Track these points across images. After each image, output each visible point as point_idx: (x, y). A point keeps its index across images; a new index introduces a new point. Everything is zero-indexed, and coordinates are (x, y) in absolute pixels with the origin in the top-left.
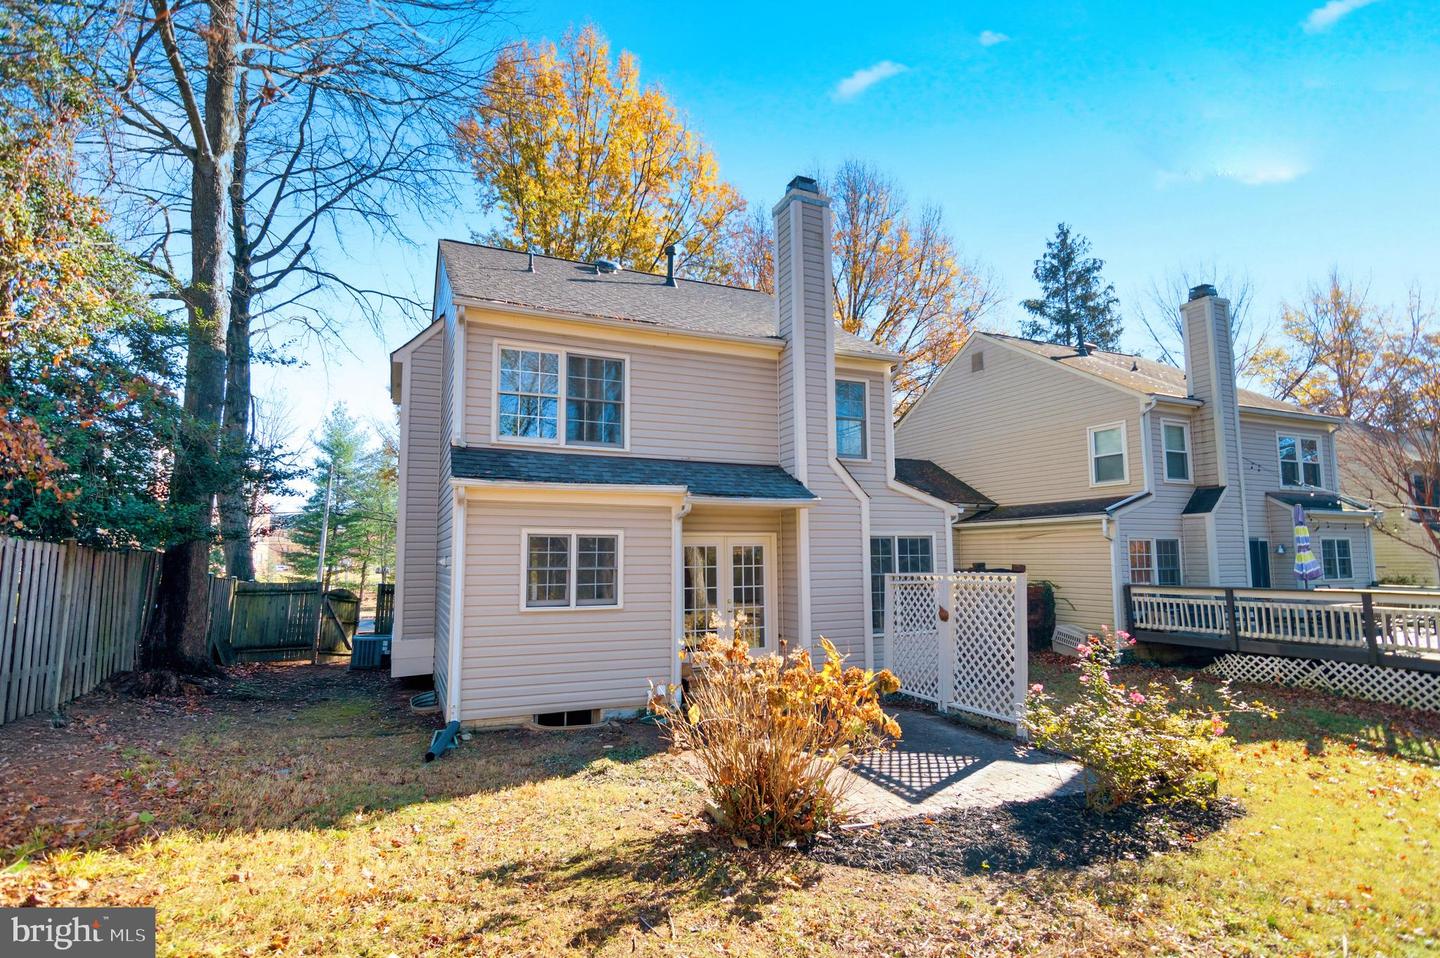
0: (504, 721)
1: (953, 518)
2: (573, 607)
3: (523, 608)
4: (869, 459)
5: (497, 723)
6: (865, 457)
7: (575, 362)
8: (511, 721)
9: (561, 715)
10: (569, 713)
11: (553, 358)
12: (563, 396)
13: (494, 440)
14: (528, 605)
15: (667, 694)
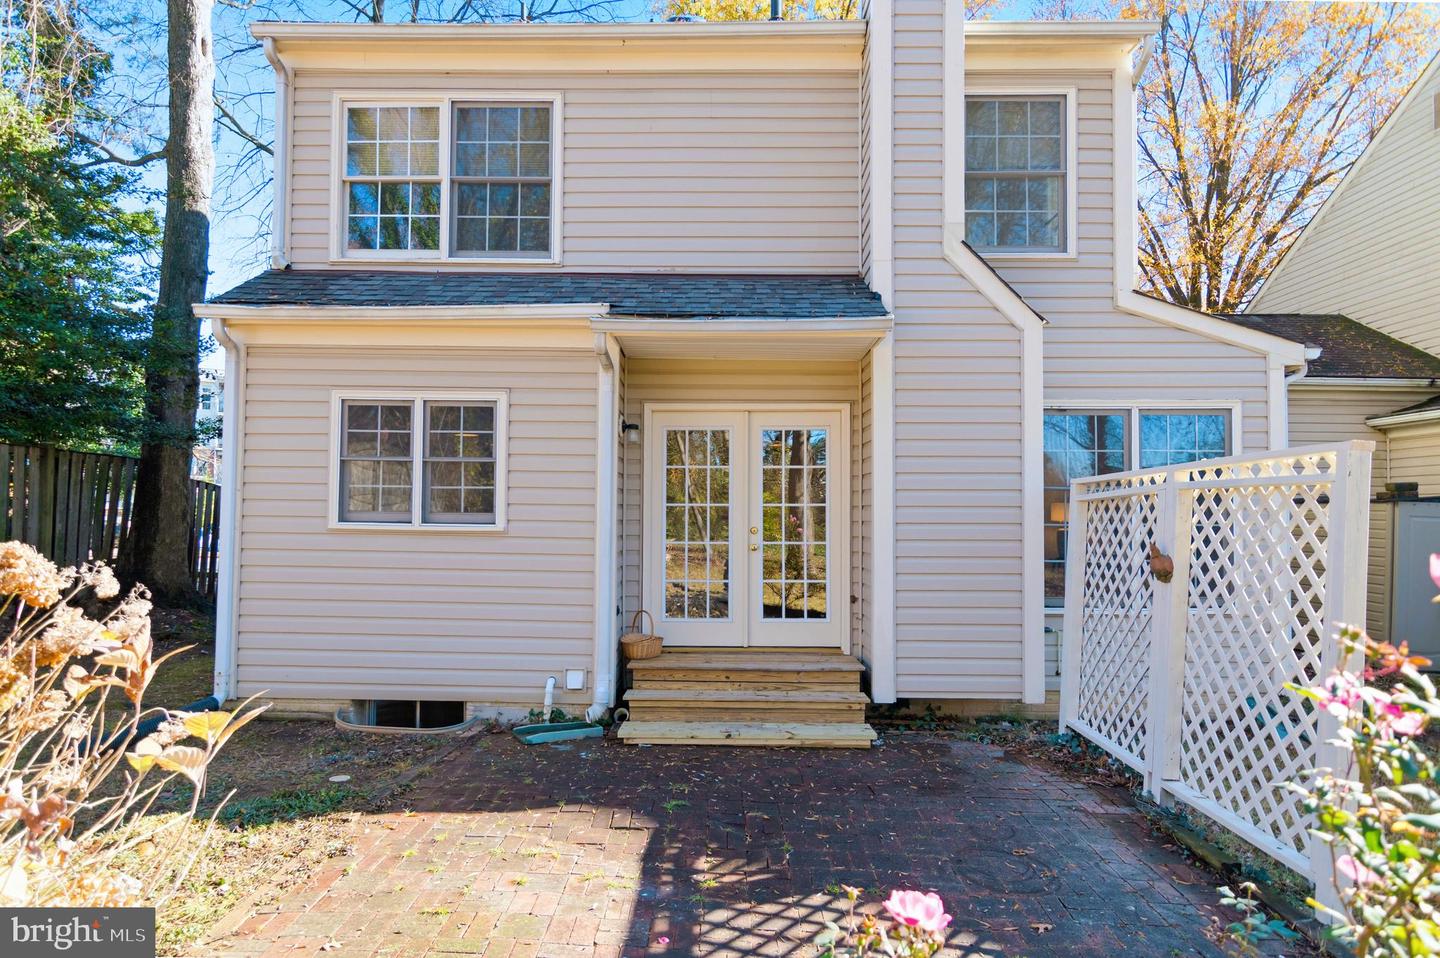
0: (305, 706)
1: (1289, 371)
2: (417, 524)
3: (333, 522)
4: (1072, 251)
5: (295, 706)
6: (1065, 250)
7: (464, 115)
8: (315, 706)
9: (411, 705)
10: (424, 704)
11: (430, 112)
12: (444, 175)
13: (334, 256)
14: (342, 519)
15: (587, 688)
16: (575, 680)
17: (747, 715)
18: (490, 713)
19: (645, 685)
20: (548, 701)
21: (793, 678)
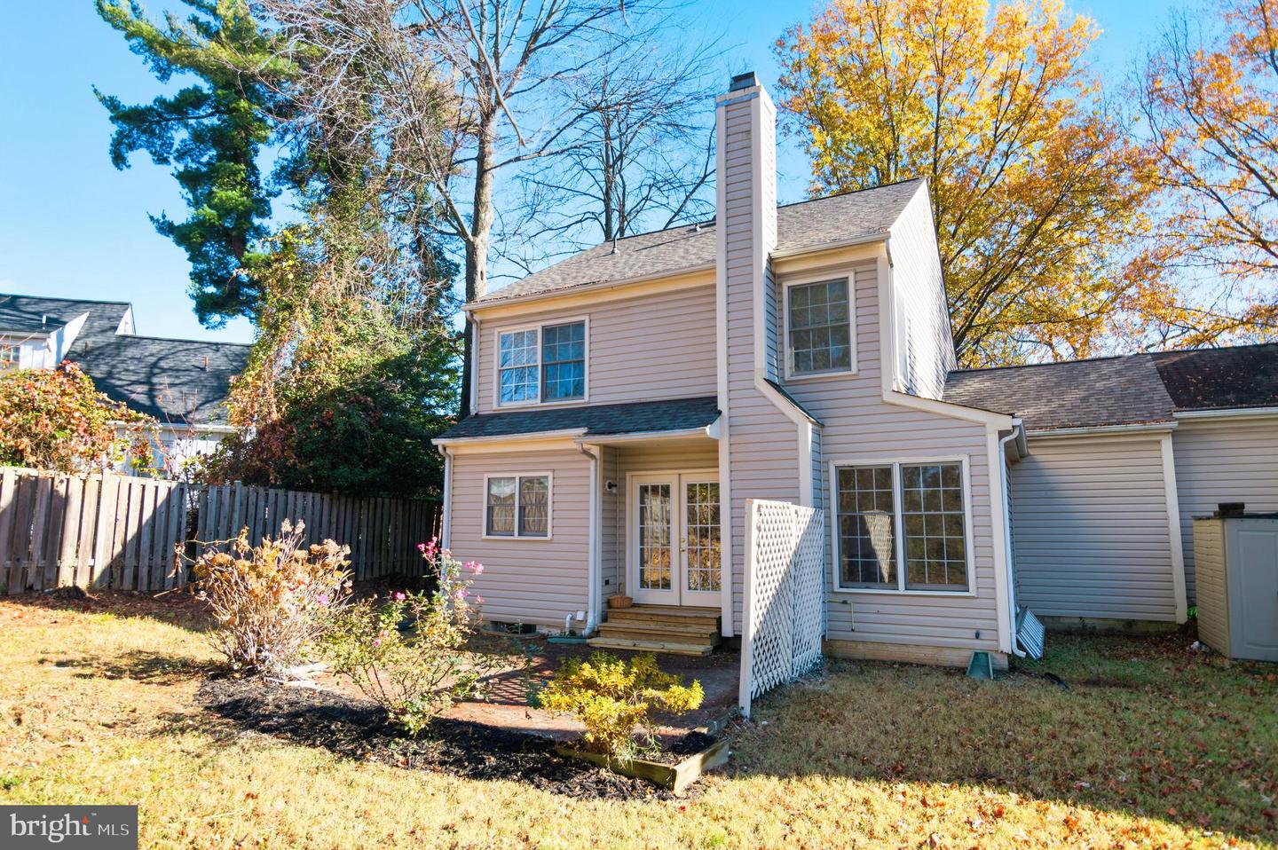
2: (516, 536)
3: (484, 536)
4: (854, 370)
6: (851, 369)
7: (544, 334)
11: (534, 332)
12: (539, 363)
13: (495, 407)
14: (488, 534)
15: (585, 621)
16: (580, 616)
17: (654, 638)
18: (545, 631)
19: (613, 620)
20: (567, 625)
21: (683, 620)
